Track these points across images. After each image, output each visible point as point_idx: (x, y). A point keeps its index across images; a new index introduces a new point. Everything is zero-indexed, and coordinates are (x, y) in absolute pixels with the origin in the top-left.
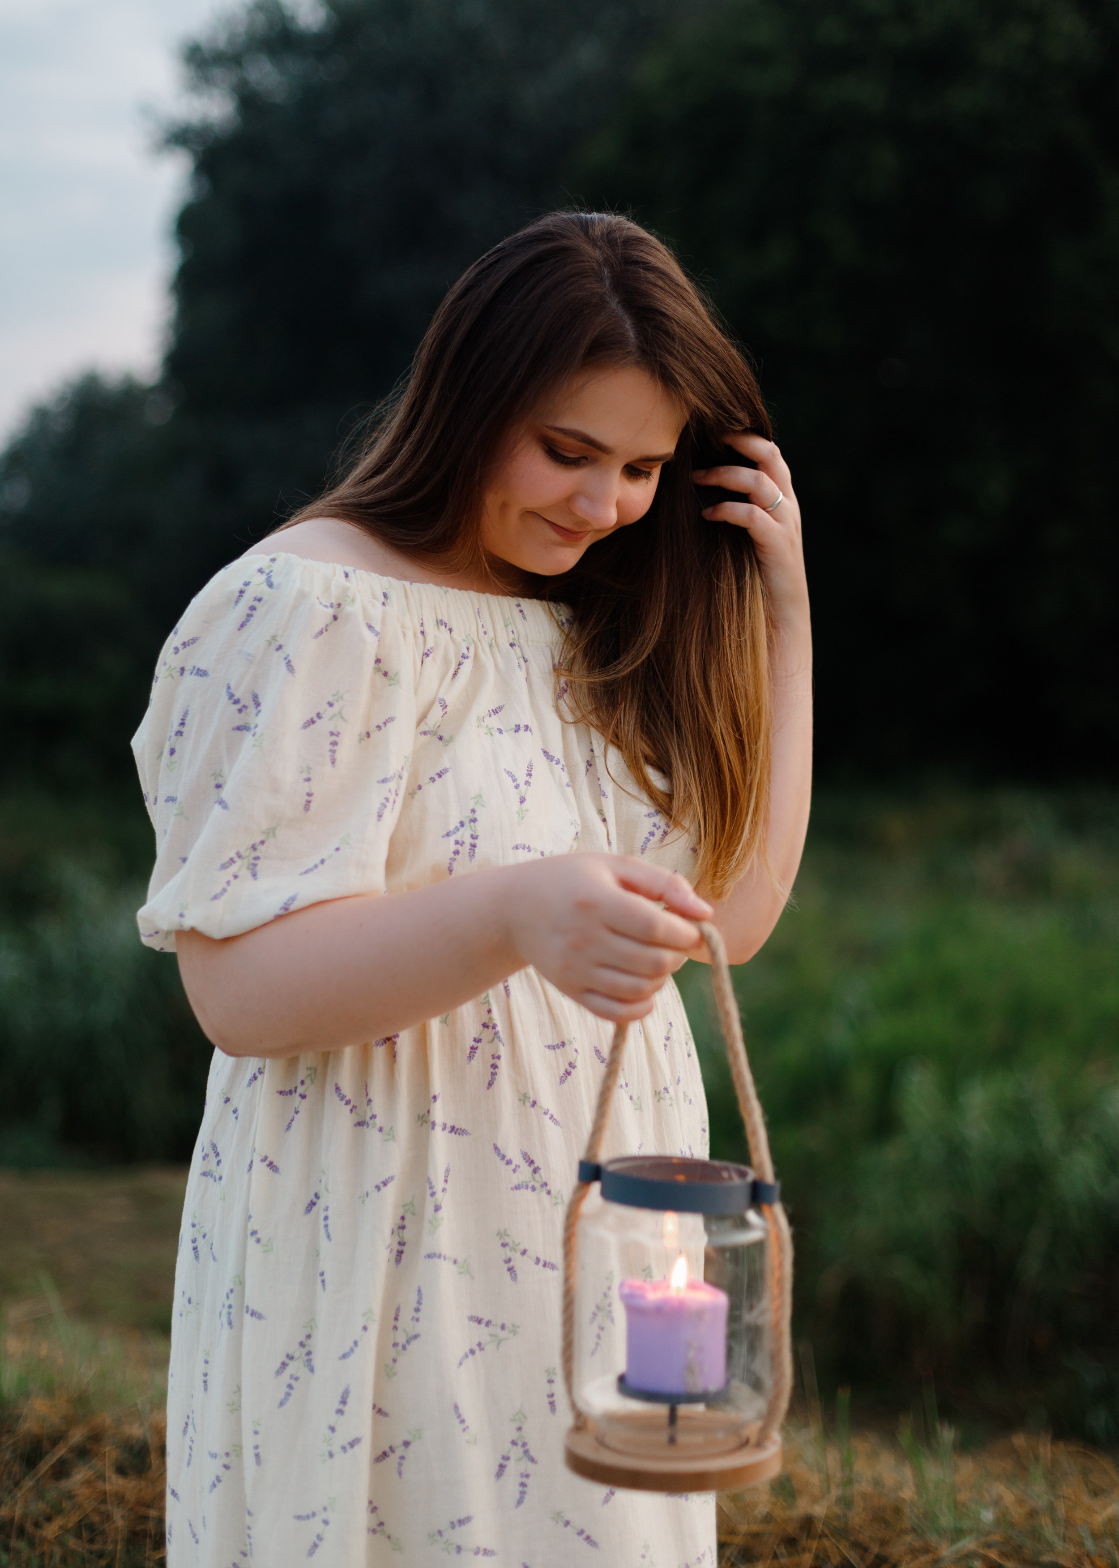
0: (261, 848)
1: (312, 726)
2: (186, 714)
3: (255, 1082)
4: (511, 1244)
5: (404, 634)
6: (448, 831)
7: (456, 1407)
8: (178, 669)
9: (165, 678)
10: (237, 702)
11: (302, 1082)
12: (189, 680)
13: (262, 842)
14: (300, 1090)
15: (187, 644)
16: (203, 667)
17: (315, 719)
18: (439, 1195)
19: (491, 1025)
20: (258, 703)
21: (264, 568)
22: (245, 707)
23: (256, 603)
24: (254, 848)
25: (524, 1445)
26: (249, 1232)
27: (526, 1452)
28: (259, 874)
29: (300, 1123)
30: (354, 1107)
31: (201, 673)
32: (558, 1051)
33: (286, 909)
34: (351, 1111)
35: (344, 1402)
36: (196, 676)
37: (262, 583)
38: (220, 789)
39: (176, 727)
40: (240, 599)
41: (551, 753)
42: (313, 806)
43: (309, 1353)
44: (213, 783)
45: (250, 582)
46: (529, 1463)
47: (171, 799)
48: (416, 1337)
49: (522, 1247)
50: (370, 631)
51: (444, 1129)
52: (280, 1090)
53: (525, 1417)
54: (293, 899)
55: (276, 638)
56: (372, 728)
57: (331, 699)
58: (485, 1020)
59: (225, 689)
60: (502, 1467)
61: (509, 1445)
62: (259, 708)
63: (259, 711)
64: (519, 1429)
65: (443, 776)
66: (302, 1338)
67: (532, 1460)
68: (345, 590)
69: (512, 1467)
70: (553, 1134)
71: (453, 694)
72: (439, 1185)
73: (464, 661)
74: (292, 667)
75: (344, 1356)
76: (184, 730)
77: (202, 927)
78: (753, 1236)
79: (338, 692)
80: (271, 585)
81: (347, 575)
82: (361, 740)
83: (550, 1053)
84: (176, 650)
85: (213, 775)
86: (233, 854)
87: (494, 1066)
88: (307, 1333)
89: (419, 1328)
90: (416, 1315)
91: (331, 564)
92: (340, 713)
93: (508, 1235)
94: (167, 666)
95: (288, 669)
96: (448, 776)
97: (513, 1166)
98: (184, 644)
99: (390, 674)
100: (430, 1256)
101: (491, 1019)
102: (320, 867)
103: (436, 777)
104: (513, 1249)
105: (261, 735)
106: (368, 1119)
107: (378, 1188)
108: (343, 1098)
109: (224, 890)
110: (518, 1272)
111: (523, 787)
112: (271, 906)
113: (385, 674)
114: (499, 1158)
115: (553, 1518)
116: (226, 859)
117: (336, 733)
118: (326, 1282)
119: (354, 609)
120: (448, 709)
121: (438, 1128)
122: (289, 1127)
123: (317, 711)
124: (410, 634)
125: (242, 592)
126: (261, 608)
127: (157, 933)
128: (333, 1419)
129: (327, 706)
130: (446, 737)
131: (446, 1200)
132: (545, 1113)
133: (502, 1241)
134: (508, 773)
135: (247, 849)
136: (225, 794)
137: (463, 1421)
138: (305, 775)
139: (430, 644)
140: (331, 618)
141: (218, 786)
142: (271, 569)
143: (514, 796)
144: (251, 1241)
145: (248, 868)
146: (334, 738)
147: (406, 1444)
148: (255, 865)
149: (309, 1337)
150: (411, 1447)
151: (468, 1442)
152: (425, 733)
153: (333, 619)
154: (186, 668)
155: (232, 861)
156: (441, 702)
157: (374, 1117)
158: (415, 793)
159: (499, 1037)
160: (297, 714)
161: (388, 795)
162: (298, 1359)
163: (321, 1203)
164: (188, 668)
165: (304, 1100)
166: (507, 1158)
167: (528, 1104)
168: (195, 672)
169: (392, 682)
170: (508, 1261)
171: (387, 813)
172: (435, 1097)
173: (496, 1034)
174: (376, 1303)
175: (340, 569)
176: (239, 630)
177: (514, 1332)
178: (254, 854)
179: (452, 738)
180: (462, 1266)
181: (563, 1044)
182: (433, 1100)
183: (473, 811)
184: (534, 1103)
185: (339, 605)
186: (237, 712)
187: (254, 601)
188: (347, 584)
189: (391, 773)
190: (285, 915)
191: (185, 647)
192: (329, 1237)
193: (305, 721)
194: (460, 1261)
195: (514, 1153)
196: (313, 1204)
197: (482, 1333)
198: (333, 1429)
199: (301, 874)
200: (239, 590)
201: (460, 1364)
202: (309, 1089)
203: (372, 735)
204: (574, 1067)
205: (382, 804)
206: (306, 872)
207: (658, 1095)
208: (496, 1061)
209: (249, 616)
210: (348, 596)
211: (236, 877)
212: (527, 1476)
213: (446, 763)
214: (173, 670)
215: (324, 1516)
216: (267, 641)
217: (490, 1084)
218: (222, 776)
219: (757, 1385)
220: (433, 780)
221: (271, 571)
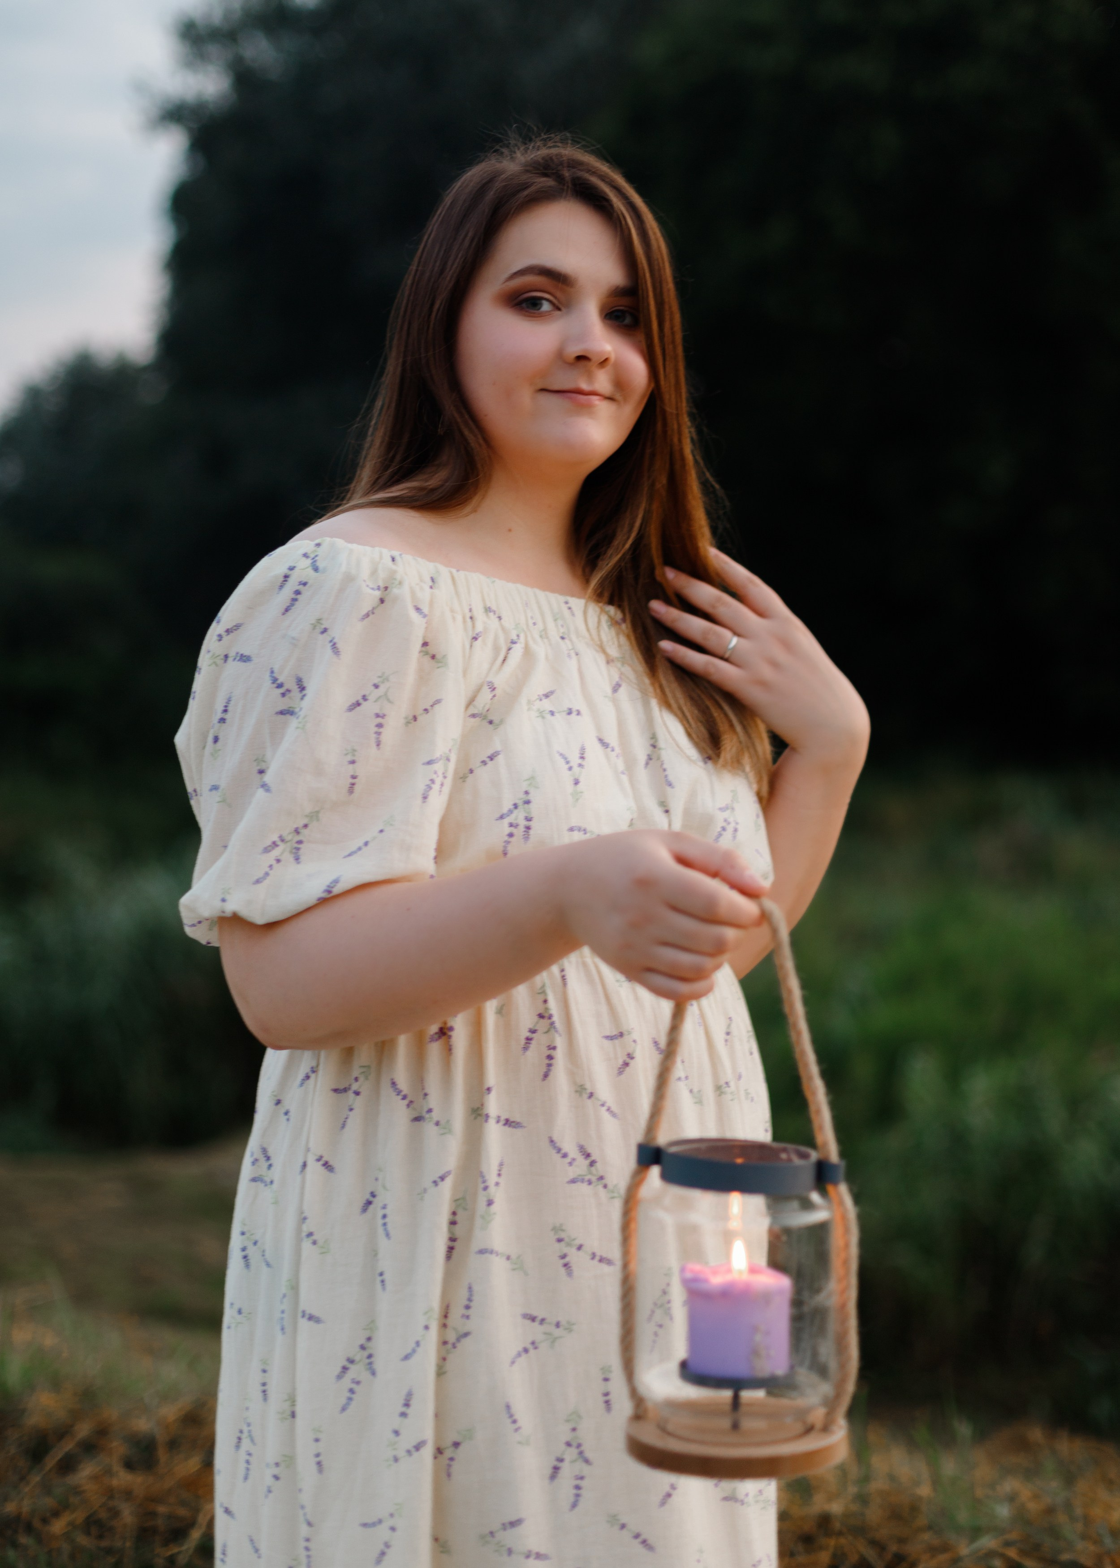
0: (305, 832)
1: (358, 708)
2: (229, 701)
3: (308, 1082)
4: (567, 1239)
5: (454, 618)
6: (501, 814)
7: (508, 1407)
8: (222, 657)
9: (210, 665)
10: (280, 686)
11: (356, 1079)
12: (233, 666)
13: (306, 826)
14: (355, 1086)
15: (230, 631)
16: (246, 653)
17: (361, 701)
18: (492, 1189)
19: (546, 1015)
20: (302, 687)
21: (309, 552)
22: (289, 691)
23: (301, 588)
24: (297, 831)
25: (579, 1446)
26: (304, 1234)
27: (581, 1453)
28: (302, 858)
29: (355, 1121)
30: (411, 1102)
31: (244, 659)
32: (616, 1041)
33: (330, 892)
34: (408, 1106)
35: (407, 1405)
36: (239, 662)
37: (307, 568)
38: (263, 774)
39: (219, 715)
40: (285, 584)
41: (606, 741)
42: (357, 788)
43: (370, 1356)
44: (256, 769)
45: (295, 567)
46: (584, 1465)
47: (215, 788)
48: (466, 1335)
49: (577, 1242)
50: (418, 613)
51: (498, 1122)
52: (335, 1087)
53: (580, 1417)
54: (336, 881)
55: (320, 621)
56: (419, 712)
57: (376, 681)
58: (541, 1011)
59: (268, 674)
60: (556, 1469)
61: (564, 1447)
62: (304, 692)
63: (304, 695)
64: (574, 1430)
65: (496, 759)
66: (362, 1341)
67: (587, 1461)
68: (392, 575)
69: (567, 1470)
70: (610, 1127)
71: (502, 679)
72: (492, 1178)
73: (514, 646)
74: (338, 649)
75: (407, 1357)
76: (227, 716)
77: (246, 912)
78: (819, 1216)
79: (383, 673)
80: (316, 569)
81: (393, 559)
82: (407, 723)
83: (607, 1043)
84: (220, 638)
85: (256, 760)
86: (275, 838)
87: (550, 1057)
88: (367, 1336)
89: (469, 1326)
90: (467, 1312)
91: (377, 549)
92: (386, 694)
93: (563, 1230)
94: (211, 654)
95: (333, 651)
96: (500, 759)
97: (568, 1160)
98: (228, 631)
99: (438, 657)
100: (482, 1252)
101: (547, 1009)
102: (364, 849)
103: (488, 760)
104: (569, 1245)
105: (305, 717)
106: (424, 1114)
107: (435, 1183)
108: (399, 1092)
109: (267, 874)
110: (574, 1268)
111: (576, 769)
112: (313, 890)
113: (433, 657)
114: (555, 1151)
115: (608, 1522)
116: (268, 843)
117: (381, 715)
118: (387, 1283)
119: (403, 592)
120: (497, 692)
121: (492, 1122)
122: (343, 1126)
123: (363, 693)
124: (459, 618)
125: (286, 577)
126: (306, 592)
127: (200, 922)
128: (397, 1422)
129: (373, 688)
130: (496, 719)
131: (499, 1195)
132: (603, 1105)
133: (557, 1237)
134: (561, 755)
135: (290, 833)
136: (268, 778)
137: (514, 1422)
138: (350, 758)
139: (479, 627)
140: (377, 601)
141: (261, 772)
142: (317, 554)
143: (567, 778)
144: (307, 1244)
145: (291, 852)
146: (379, 720)
147: (456, 1445)
148: (298, 849)
149: (369, 1339)
150: (461, 1448)
151: (520, 1443)
152: (474, 716)
153: (380, 602)
154: (230, 655)
155: (275, 845)
156: (490, 684)
157: (430, 1111)
158: (467, 777)
159: (555, 1028)
160: (341, 697)
161: (434, 777)
162: (360, 1361)
163: (378, 1202)
164: (232, 654)
165: (358, 1097)
166: (563, 1152)
167: (585, 1096)
168: (238, 658)
169: (440, 665)
170: (564, 1257)
171: (433, 795)
172: (489, 1090)
173: (552, 1024)
174: (436, 1304)
175: (387, 554)
176: (283, 614)
177: (569, 1330)
178: (298, 838)
179: (502, 722)
180: (517, 1264)
181: (621, 1035)
182: (487, 1092)
183: (527, 793)
184: (591, 1095)
185: (386, 588)
186: (280, 696)
187: (299, 585)
188: (394, 567)
189: (437, 754)
190: (328, 899)
191: (228, 634)
192: (388, 1235)
193: (350, 704)
194: (514, 1257)
195: (569, 1146)
196: (369, 1203)
197: (536, 1331)
198: (397, 1433)
199: (345, 857)
200: (283, 575)
201: (513, 1363)
202: (364, 1086)
203: (419, 718)
204: (632, 1058)
205: (427, 785)
206: (350, 855)
207: (719, 1090)
208: (551, 1052)
209: (294, 600)
210: (395, 579)
211: (278, 861)
212: (582, 1478)
213: (498, 747)
214: (218, 658)
215: (391, 1522)
216: (312, 624)
217: (546, 1076)
218: (264, 761)
219: (822, 1371)
220: (484, 763)
221: (316, 556)
